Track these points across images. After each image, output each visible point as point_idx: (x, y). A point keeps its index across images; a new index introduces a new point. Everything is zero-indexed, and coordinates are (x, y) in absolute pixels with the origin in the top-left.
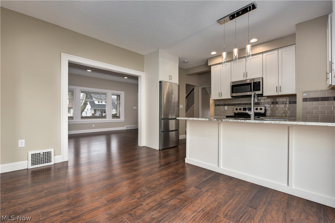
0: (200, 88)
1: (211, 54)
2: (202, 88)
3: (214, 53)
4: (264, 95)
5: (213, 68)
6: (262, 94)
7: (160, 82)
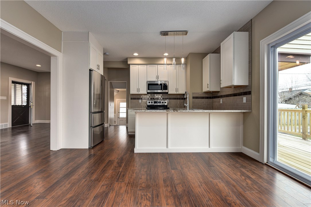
0: (109, 81)
1: (134, 54)
2: (110, 82)
3: (136, 54)
4: (169, 93)
5: (131, 67)
6: (168, 93)
7: (90, 70)
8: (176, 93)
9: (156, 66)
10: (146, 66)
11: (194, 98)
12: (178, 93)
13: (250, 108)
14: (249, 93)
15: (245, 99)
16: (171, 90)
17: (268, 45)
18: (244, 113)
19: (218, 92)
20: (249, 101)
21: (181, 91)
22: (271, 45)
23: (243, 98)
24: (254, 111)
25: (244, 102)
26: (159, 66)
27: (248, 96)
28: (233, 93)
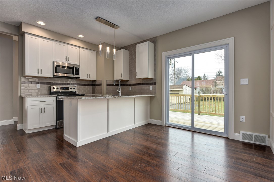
1: (38, 22)
5: (27, 37)
8: (87, 79)
9: (66, 45)
10: (51, 42)
11: (107, 85)
12: (89, 79)
13: (155, 94)
14: (155, 84)
15: (151, 87)
16: (83, 76)
17: (166, 56)
18: (150, 96)
19: (127, 81)
20: (155, 89)
21: (93, 77)
22: (167, 57)
23: (150, 87)
24: (158, 95)
25: (150, 89)
26: (69, 46)
27: (154, 86)
28: (141, 83)
